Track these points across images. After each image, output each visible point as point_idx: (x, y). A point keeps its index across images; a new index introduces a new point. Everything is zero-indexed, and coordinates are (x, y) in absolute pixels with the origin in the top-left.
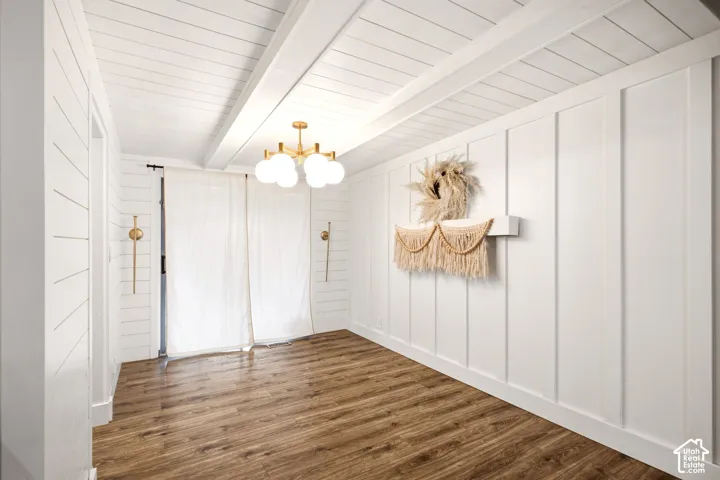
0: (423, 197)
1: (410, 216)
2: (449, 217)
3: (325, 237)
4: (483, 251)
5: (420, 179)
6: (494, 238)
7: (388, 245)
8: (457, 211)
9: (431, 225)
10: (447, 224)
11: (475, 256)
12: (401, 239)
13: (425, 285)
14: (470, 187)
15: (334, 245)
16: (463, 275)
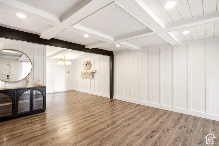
0: (84, 66)
1: (83, 69)
2: (88, 69)
3: (68, 72)
4: (92, 75)
5: (84, 63)
6: (93, 73)
7: (80, 74)
8: (89, 69)
9: (86, 71)
10: (88, 71)
11: (91, 75)
12: (82, 73)
13: (85, 80)
14: (91, 65)
15: (70, 74)
16: (90, 78)
